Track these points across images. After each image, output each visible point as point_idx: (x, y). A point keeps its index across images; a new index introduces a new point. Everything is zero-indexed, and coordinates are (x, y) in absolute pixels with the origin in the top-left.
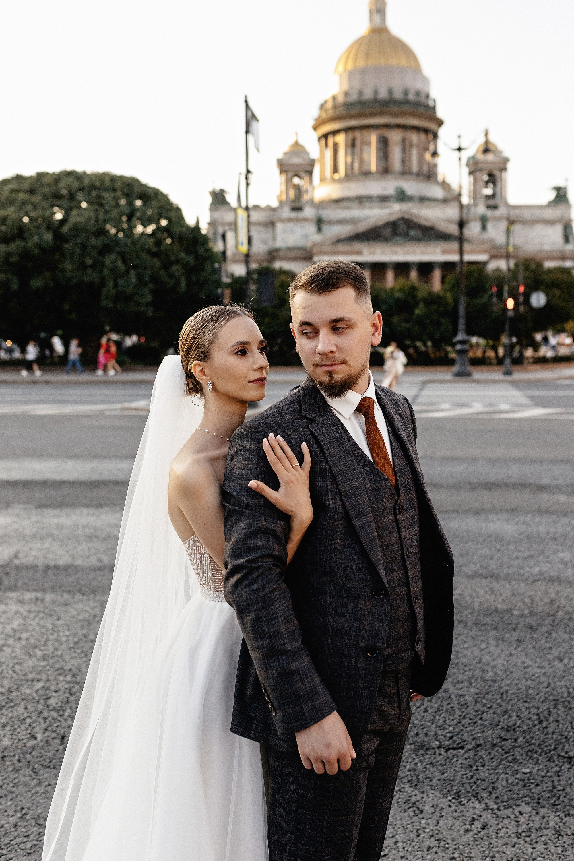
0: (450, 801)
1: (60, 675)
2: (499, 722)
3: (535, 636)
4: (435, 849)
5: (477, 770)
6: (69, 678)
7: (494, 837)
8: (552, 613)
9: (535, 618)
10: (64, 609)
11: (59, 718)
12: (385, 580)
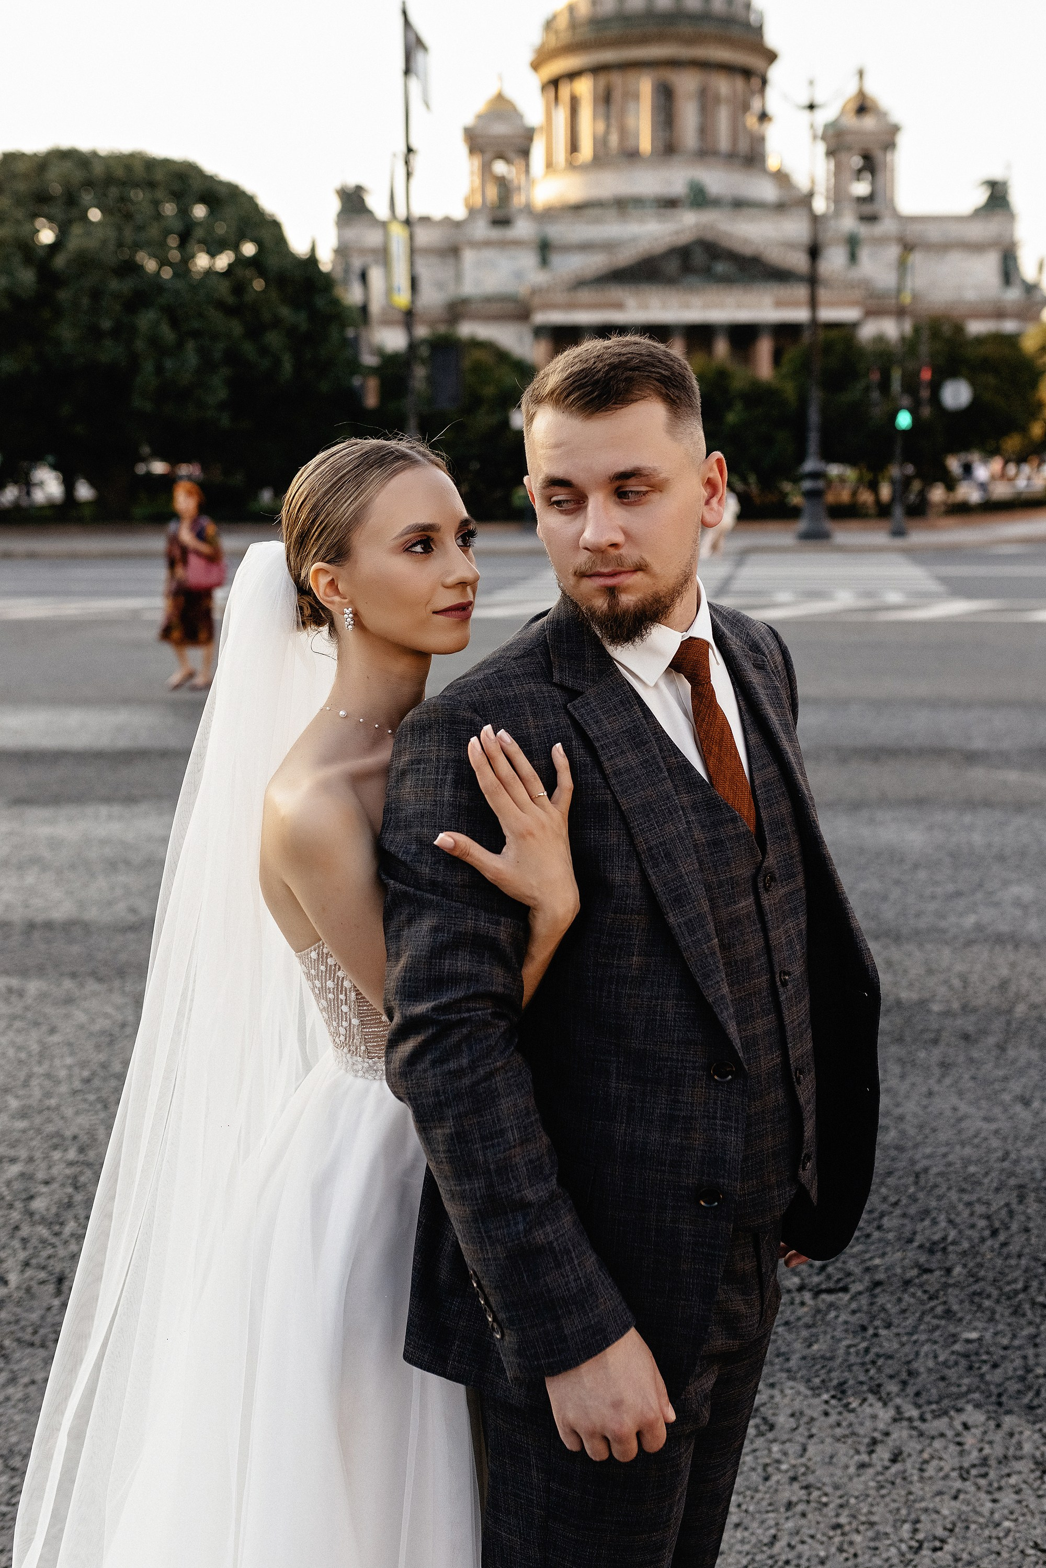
0: (827, 1402)
1: (55, 1147)
2: (915, 1233)
3: (975, 1054)
4: (800, 1508)
5: (876, 1335)
6: (72, 1154)
7: (915, 1478)
8: (1005, 1006)
9: (973, 1018)
10: (62, 1011)
11: (54, 1240)
12: (737, 1044)
